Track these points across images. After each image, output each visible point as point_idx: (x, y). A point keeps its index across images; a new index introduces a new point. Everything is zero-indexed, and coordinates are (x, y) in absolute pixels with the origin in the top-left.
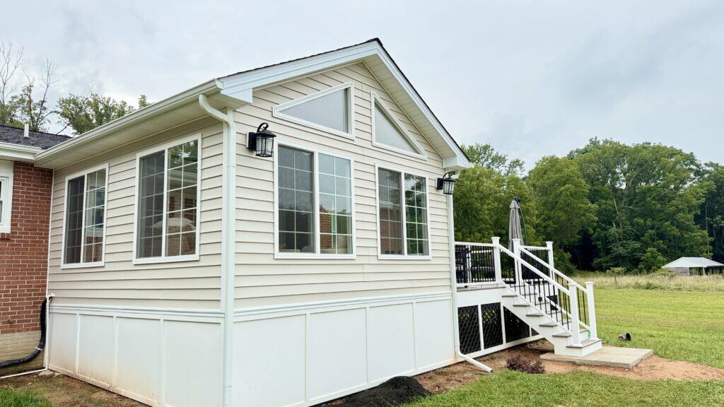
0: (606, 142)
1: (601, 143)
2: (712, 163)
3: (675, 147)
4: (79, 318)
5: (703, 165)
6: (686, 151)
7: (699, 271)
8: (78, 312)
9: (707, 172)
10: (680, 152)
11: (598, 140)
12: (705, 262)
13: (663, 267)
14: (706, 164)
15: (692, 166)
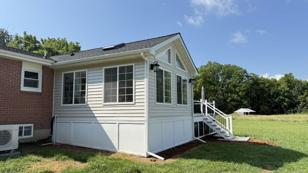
0: (214, 63)
1: (212, 63)
2: (252, 73)
3: (239, 66)
4: (73, 124)
5: (249, 74)
6: (244, 68)
7: (247, 113)
8: (72, 122)
9: (250, 76)
10: (241, 69)
11: (211, 62)
12: (249, 110)
13: (235, 112)
14: (250, 74)
15: (245, 74)
